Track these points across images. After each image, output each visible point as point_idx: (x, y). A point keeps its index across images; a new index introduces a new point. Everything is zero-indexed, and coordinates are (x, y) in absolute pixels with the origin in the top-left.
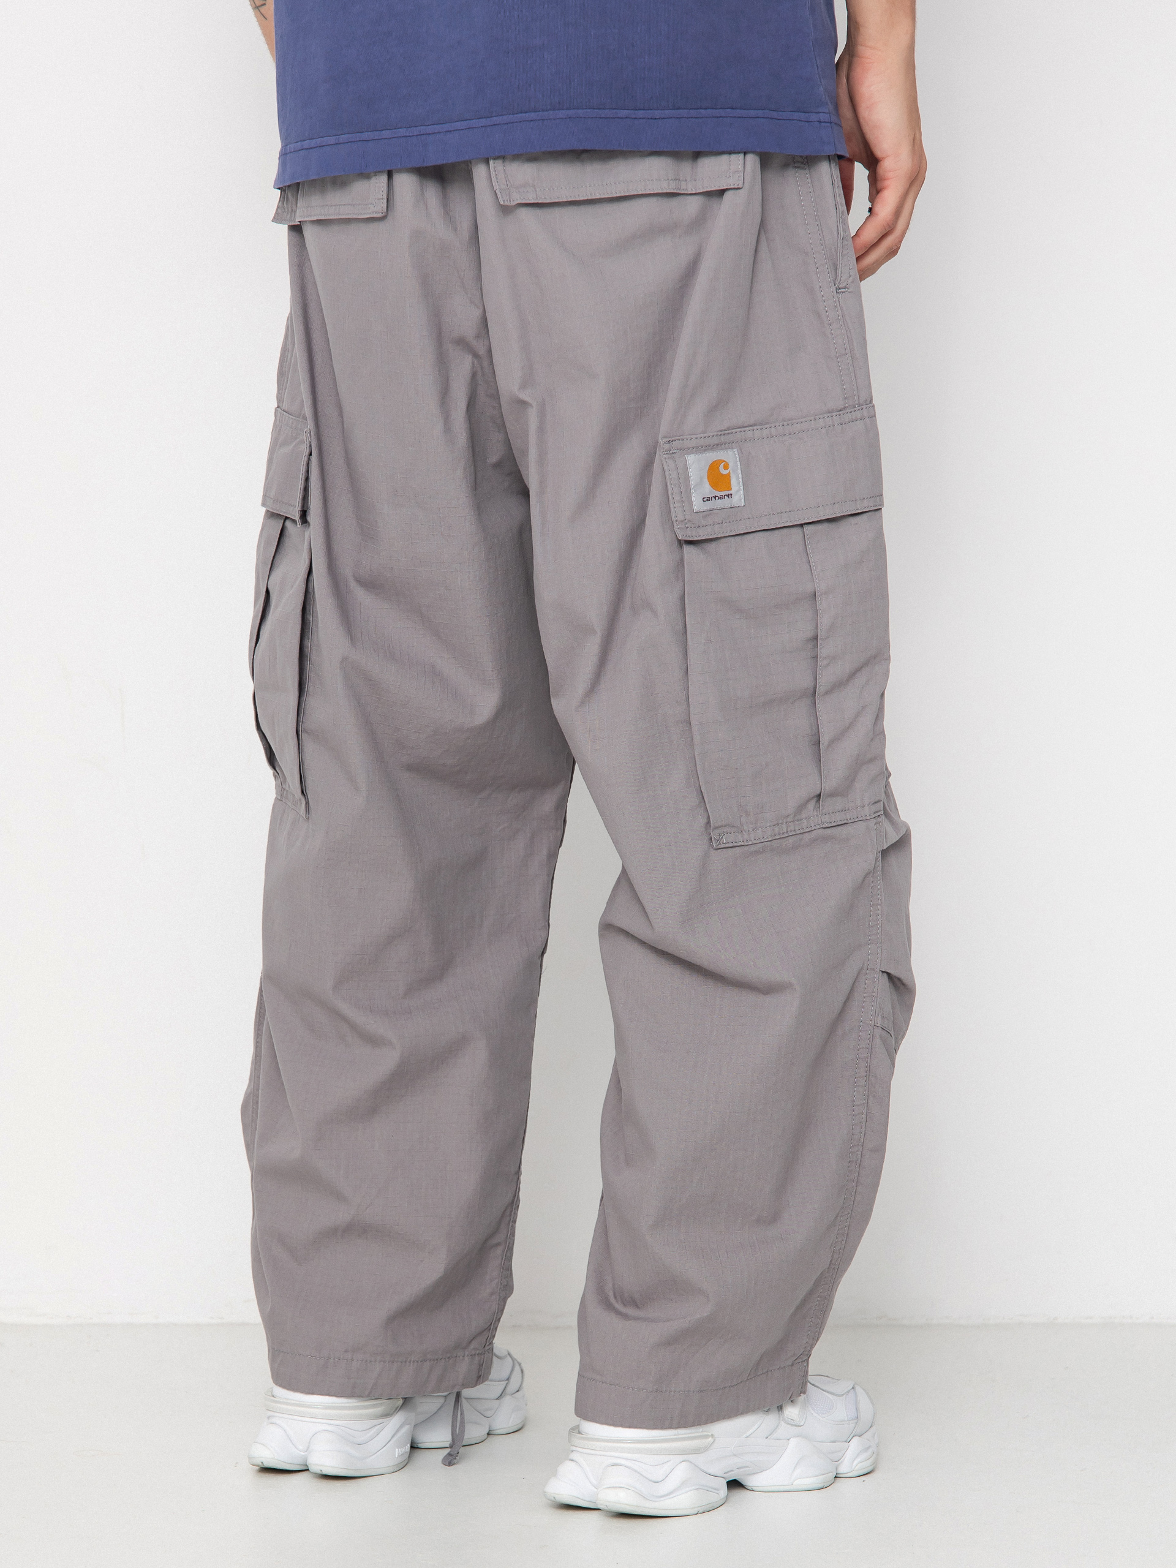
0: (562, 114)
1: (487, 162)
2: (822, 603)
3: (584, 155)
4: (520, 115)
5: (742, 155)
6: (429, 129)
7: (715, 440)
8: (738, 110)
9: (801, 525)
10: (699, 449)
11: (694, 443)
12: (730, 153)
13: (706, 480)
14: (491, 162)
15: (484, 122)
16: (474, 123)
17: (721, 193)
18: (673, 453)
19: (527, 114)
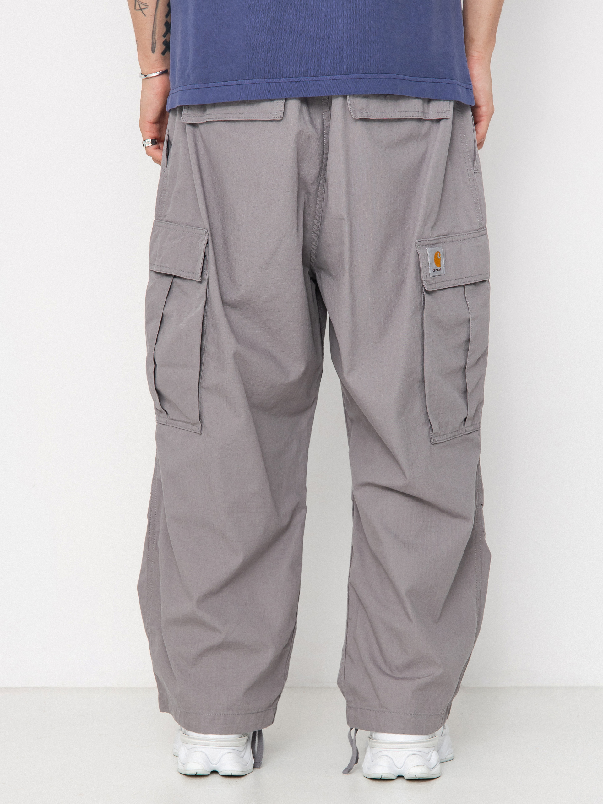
0: (384, 76)
1: (345, 97)
2: (473, 324)
3: (388, 97)
4: (363, 75)
5: (449, 102)
6: (310, 79)
7: (434, 242)
8: (448, 80)
9: (464, 286)
10: (431, 245)
11: (428, 243)
12: (444, 100)
13: (434, 261)
14: (348, 98)
15: (344, 77)
16: (339, 77)
17: (439, 120)
18: (421, 247)
19: (367, 75)
